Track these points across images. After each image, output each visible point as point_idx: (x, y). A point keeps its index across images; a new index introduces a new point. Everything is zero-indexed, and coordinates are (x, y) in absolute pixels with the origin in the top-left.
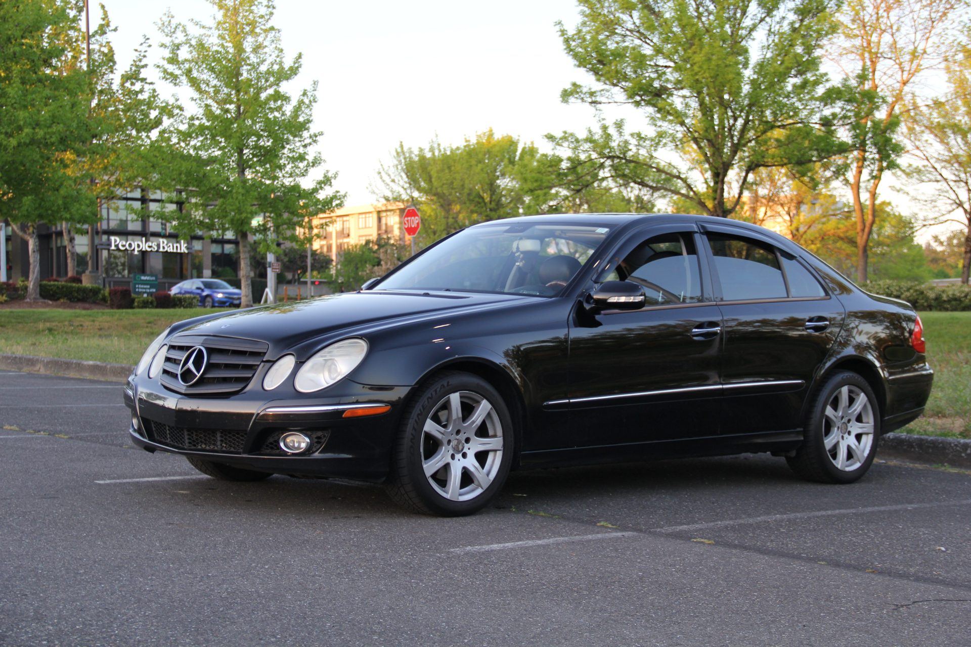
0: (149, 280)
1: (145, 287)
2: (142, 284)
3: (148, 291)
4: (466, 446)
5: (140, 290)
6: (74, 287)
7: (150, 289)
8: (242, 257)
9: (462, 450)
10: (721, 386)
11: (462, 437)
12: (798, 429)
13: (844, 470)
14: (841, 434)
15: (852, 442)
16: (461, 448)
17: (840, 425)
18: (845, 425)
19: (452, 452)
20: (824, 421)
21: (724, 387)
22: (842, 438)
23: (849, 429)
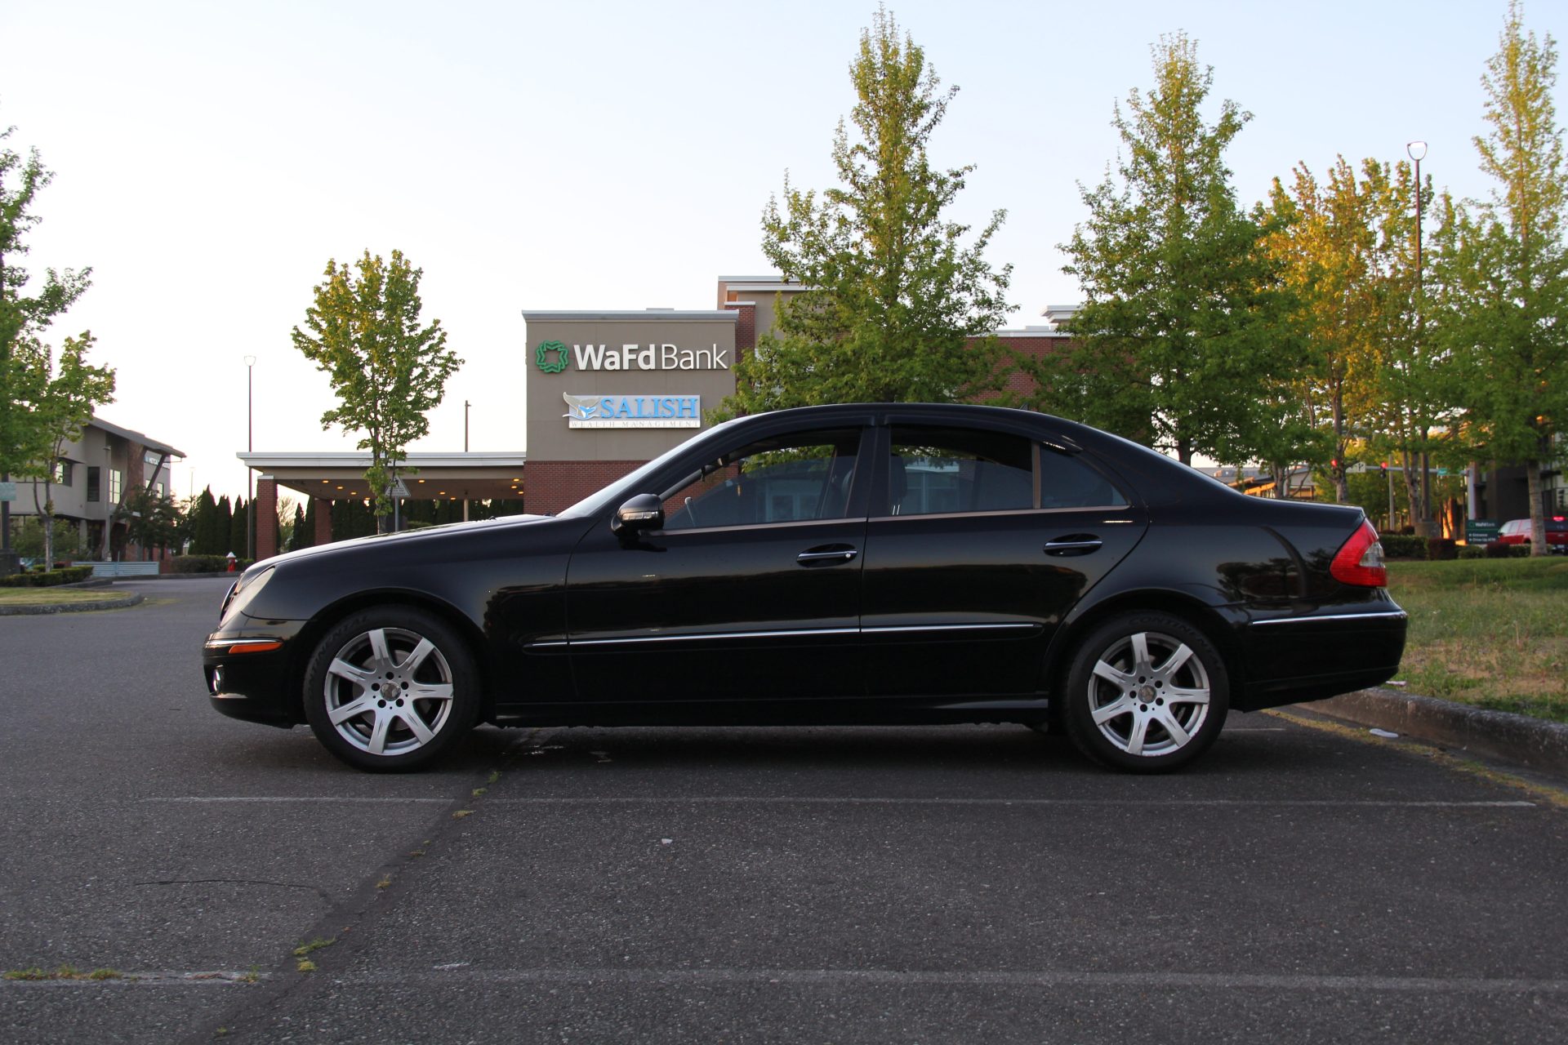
0: (1486, 527)
1: (1481, 535)
2: (1477, 533)
3: (1485, 540)
4: (403, 692)
5: (1475, 540)
6: (1394, 539)
7: (1487, 538)
8: (1530, 492)
9: (397, 696)
10: (858, 630)
11: (396, 682)
12: (1038, 693)
13: (1139, 754)
14: (1140, 703)
15: (1163, 714)
16: (394, 693)
17: (1136, 689)
18: (1149, 690)
19: (380, 697)
20: (1091, 683)
21: (863, 630)
22: (1144, 708)
23: (1159, 695)
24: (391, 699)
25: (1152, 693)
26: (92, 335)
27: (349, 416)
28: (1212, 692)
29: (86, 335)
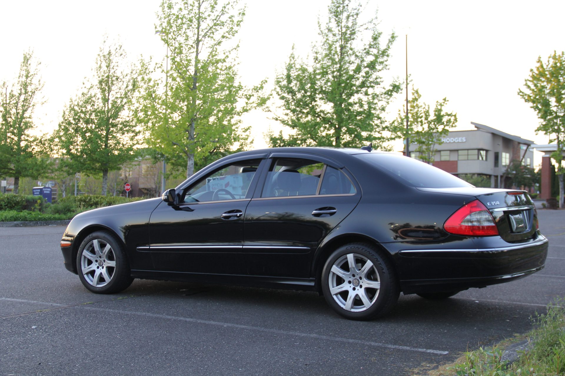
4: (104, 263)
10: (241, 247)
11: (102, 259)
12: (311, 278)
13: (349, 310)
14: (353, 286)
15: (361, 293)
16: (101, 264)
17: (351, 280)
18: (357, 280)
19: (98, 265)
20: (331, 275)
21: (244, 247)
22: (354, 289)
23: (361, 284)
24: (101, 266)
25: (358, 282)
26: (447, 99)
27: (545, 128)
28: (381, 284)
29: (445, 100)
